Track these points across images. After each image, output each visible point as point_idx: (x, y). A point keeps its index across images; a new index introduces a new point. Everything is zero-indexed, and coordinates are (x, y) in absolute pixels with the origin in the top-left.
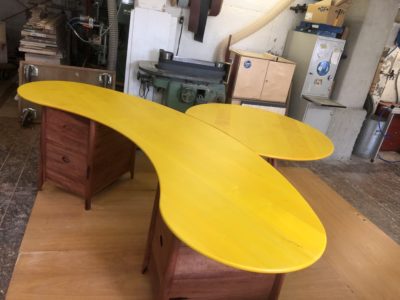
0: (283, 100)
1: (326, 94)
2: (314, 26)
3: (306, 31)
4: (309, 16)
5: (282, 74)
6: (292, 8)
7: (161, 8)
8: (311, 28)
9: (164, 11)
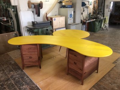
0: (64, 26)
1: (73, 22)
2: (66, 6)
3: (64, 8)
4: (63, 4)
5: (63, 20)
6: (58, 3)
7: (27, 10)
8: (65, 7)
9: (28, 10)
